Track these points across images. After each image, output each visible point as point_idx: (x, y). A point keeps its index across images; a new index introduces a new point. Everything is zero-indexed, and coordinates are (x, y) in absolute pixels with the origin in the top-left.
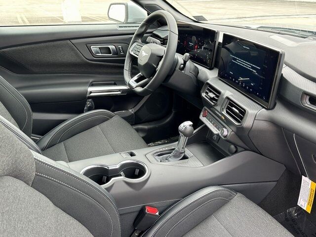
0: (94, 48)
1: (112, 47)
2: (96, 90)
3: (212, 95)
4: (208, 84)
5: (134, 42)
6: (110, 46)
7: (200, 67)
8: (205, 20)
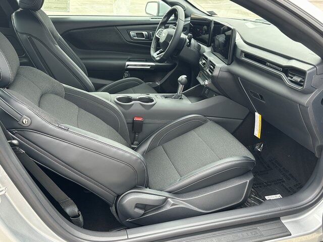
0: (132, 33)
1: (145, 33)
2: (131, 64)
3: (204, 61)
4: (204, 55)
5: (159, 28)
6: (143, 32)
7: (202, 45)
8: (215, 14)
